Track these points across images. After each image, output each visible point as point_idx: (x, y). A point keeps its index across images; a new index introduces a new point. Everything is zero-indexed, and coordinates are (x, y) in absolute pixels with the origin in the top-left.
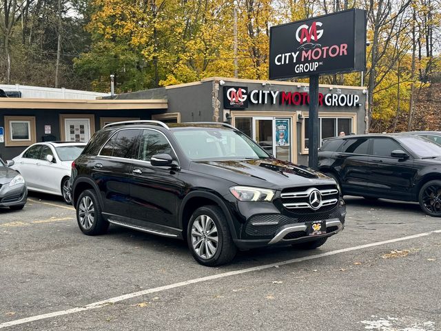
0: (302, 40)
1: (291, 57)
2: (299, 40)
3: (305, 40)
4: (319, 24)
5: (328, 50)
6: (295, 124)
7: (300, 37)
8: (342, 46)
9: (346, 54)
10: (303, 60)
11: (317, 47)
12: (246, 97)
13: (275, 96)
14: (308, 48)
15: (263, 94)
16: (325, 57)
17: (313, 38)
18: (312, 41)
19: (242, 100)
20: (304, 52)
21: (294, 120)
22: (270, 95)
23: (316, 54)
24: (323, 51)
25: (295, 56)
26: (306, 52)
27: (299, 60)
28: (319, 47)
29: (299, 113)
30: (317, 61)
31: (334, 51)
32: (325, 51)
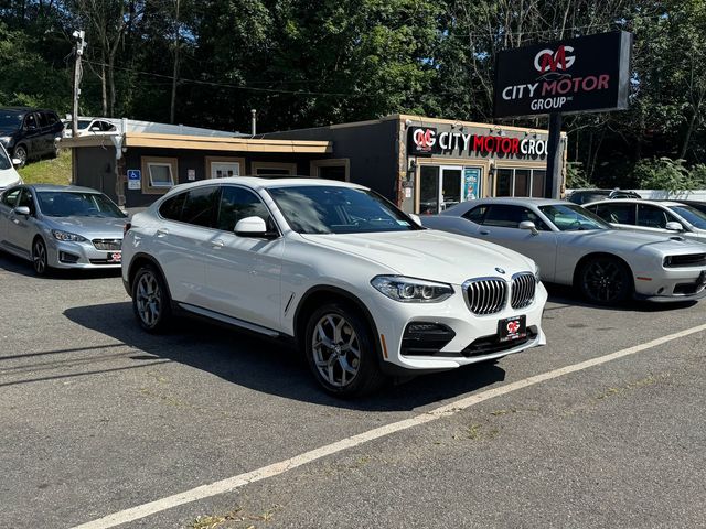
0: (543, 69)
1: (526, 91)
2: (539, 68)
3: (548, 68)
4: (570, 49)
5: (580, 83)
6: (486, 175)
7: (540, 64)
8: (601, 78)
9: (606, 86)
10: (543, 93)
11: (565, 78)
12: (434, 140)
13: (466, 140)
14: (552, 78)
15: (454, 138)
16: (576, 90)
17: (559, 66)
18: (558, 70)
19: (431, 145)
20: (546, 84)
21: (487, 169)
22: (461, 139)
23: (564, 86)
25: (532, 89)
26: (550, 84)
27: (538, 94)
28: (568, 78)
29: (491, 161)
30: (562, 95)
31: (590, 83)
32: (577, 84)
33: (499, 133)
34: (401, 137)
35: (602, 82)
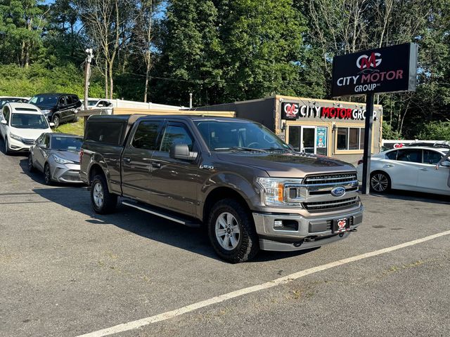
0: (362, 67)
1: (352, 80)
2: (359, 67)
3: (365, 66)
4: (379, 55)
5: (385, 75)
6: (331, 131)
7: (360, 64)
8: (398, 71)
9: (401, 77)
10: (362, 82)
11: (376, 72)
12: (297, 110)
13: (318, 110)
14: (368, 72)
15: (310, 109)
16: (382, 80)
17: (372, 65)
18: (371, 67)
19: (295, 113)
20: (363, 76)
21: (331, 128)
22: (314, 109)
23: (375, 77)
24: (381, 75)
25: (355, 79)
26: (366, 76)
27: (359, 82)
28: (377, 72)
29: (334, 123)
30: (375, 83)
31: (391, 75)
32: (383, 76)
33: (339, 106)
34: (277, 108)
35: (399, 74)
